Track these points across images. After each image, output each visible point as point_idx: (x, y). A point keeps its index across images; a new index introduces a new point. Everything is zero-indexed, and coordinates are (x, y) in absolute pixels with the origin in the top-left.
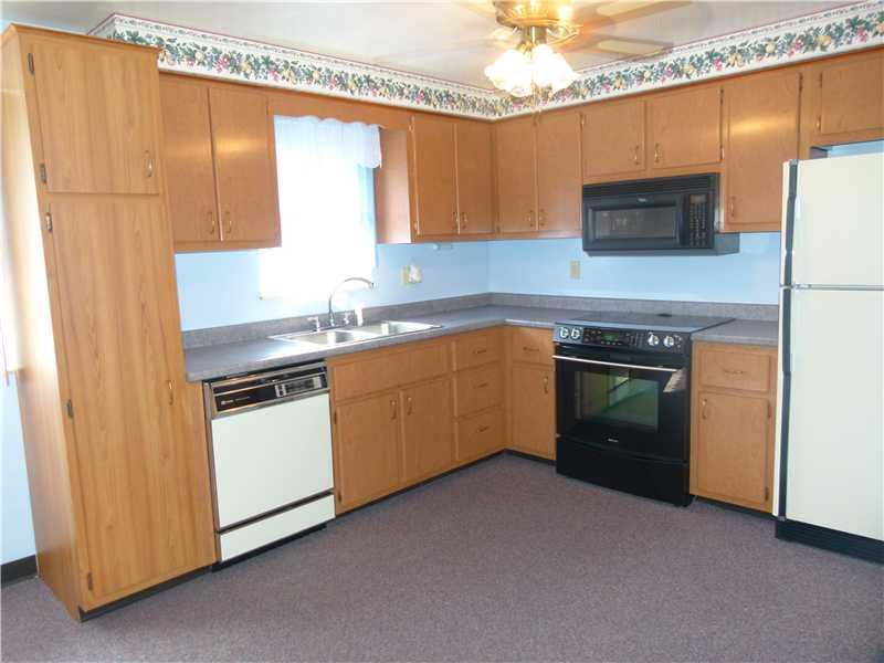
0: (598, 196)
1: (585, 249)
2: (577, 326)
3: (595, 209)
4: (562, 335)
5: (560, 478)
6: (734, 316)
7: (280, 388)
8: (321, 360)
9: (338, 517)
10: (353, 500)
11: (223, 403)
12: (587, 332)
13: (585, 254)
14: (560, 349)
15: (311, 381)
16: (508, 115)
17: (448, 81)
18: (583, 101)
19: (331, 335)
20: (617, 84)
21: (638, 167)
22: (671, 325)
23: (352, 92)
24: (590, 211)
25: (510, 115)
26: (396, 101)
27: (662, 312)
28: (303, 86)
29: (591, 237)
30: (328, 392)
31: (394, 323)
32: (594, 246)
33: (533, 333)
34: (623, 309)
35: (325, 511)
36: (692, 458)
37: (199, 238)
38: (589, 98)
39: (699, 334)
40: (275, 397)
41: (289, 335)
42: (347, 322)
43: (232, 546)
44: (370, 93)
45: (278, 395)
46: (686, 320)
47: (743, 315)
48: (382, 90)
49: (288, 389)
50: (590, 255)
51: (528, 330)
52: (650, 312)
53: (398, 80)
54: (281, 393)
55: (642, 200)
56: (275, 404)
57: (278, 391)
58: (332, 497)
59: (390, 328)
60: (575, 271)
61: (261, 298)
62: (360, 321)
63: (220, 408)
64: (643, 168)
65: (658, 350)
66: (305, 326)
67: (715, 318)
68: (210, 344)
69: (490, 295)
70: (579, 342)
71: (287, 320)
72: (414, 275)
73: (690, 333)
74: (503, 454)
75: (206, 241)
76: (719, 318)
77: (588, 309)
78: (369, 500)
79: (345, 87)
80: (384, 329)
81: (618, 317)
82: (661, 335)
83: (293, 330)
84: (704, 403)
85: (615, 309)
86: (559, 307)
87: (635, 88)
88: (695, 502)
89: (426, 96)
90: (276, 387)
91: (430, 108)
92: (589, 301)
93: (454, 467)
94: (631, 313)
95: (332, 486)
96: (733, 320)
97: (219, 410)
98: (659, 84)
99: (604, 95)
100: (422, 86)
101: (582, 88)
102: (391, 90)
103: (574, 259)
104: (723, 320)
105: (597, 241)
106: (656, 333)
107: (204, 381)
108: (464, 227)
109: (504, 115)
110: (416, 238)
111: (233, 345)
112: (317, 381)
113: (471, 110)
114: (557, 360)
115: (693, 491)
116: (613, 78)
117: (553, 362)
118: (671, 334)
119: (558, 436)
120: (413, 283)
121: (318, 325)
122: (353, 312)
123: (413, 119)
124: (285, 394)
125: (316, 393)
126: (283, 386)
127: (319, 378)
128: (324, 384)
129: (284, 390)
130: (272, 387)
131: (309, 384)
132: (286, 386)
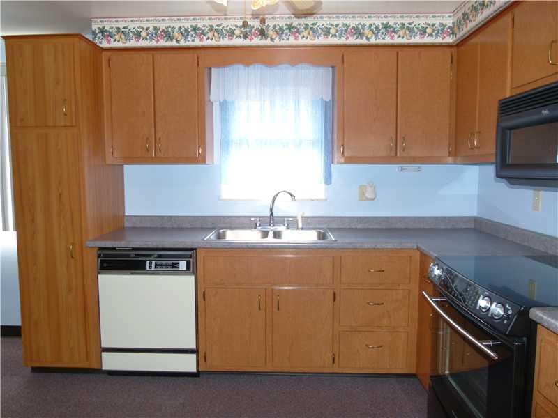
7: (151, 263)
8: (192, 249)
9: (199, 372)
10: (215, 363)
11: (105, 265)
15: (178, 263)
16: (461, 34)
23: (272, 39)
37: (139, 156)
40: (145, 269)
42: (286, 225)
44: (291, 38)
45: (148, 268)
48: (305, 33)
49: (156, 265)
54: (150, 267)
56: (144, 274)
57: (148, 265)
58: (194, 356)
79: (265, 36)
89: (358, 32)
90: (148, 262)
91: (362, 42)
95: (195, 347)
97: (100, 269)
107: (99, 248)
109: (458, 36)
112: (183, 265)
124: (153, 268)
125: (181, 273)
126: (154, 262)
127: (185, 262)
128: (188, 268)
129: (153, 265)
130: (145, 262)
131: (175, 266)
132: (156, 263)
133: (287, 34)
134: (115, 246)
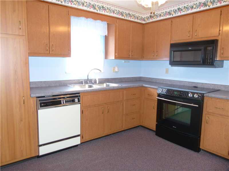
0: (176, 47)
1: (170, 64)
2: (165, 88)
3: (174, 51)
4: (160, 91)
5: (157, 137)
6: (220, 89)
7: (63, 101)
8: (79, 93)
9: (81, 143)
10: (87, 138)
11: (42, 105)
12: (168, 90)
13: (170, 66)
14: (159, 95)
15: (75, 100)
16: (148, 21)
17: (130, 10)
18: (172, 16)
19: (87, 86)
20: (184, 10)
21: (189, 38)
22: (197, 90)
23: (97, 10)
24: (172, 52)
25: (149, 21)
26: (112, 15)
27: (194, 86)
28: (81, 7)
29: (172, 60)
30: (80, 103)
31: (108, 84)
32: (173, 63)
33: (152, 90)
34: (182, 84)
35: (77, 141)
36: (202, 136)
37: (42, 52)
38: (174, 15)
39: (207, 94)
41: (73, 85)
42: (93, 82)
43: (43, 151)
44: (103, 11)
45: (62, 103)
46: (203, 89)
47: (223, 89)
48: (107, 11)
49: (66, 102)
50: (172, 66)
51: (149, 88)
52: (191, 86)
53: (113, 8)
54: (63, 103)
55: (190, 48)
56: (61, 106)
57: (62, 102)
58: (80, 137)
59: (106, 85)
60: (167, 71)
61: (66, 73)
62: (98, 82)
63: (41, 106)
64: (191, 38)
65: (193, 98)
66: (80, 82)
67: (213, 89)
68: (48, 86)
69: (140, 78)
70: (165, 94)
71: (74, 80)
72: (116, 70)
73: (204, 94)
74: (140, 127)
75: (45, 53)
76: (214, 89)
77: (170, 83)
78: (93, 139)
79: (95, 9)
80: (105, 85)
81: (180, 87)
82: (193, 93)
83: (75, 83)
84: (207, 118)
85: (179, 84)
86: (161, 82)
87: (190, 11)
88: (201, 151)
89: (122, 14)
90: (62, 101)
91: (123, 18)
92: (171, 81)
93: (123, 130)
94: (184, 85)
95: (80, 134)
96: (219, 90)
97: (41, 107)
98: (198, 10)
99: (179, 14)
100: (121, 11)
101: (172, 12)
102: (110, 11)
103: (167, 68)
104: (216, 90)
105: (174, 61)
106: (192, 93)
107: (37, 97)
108: (132, 56)
109: (147, 22)
110: (116, 58)
111: (56, 86)
112: (76, 100)
113: (137, 19)
114: (158, 99)
115: (201, 147)
116: (183, 8)
117: (157, 100)
118: (197, 93)
119: (157, 123)
120: (116, 72)
121: (83, 82)
122: (96, 79)
123: (117, 21)
124: (65, 103)
125: (76, 104)
126: (64, 101)
127: (77, 99)
128: (79, 101)
129: (64, 102)
130: (61, 100)
131: (73, 101)
132: (65, 101)
133: (102, 9)
134: (44, 96)
